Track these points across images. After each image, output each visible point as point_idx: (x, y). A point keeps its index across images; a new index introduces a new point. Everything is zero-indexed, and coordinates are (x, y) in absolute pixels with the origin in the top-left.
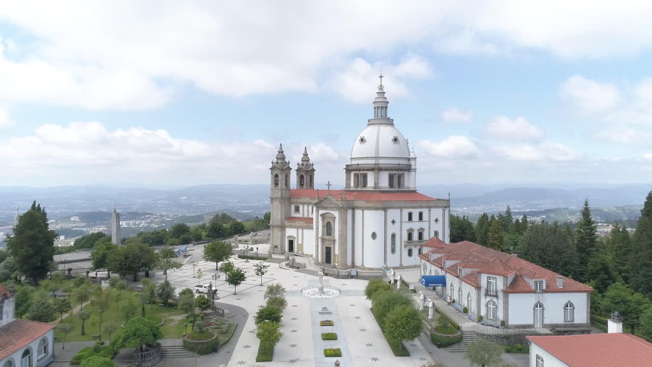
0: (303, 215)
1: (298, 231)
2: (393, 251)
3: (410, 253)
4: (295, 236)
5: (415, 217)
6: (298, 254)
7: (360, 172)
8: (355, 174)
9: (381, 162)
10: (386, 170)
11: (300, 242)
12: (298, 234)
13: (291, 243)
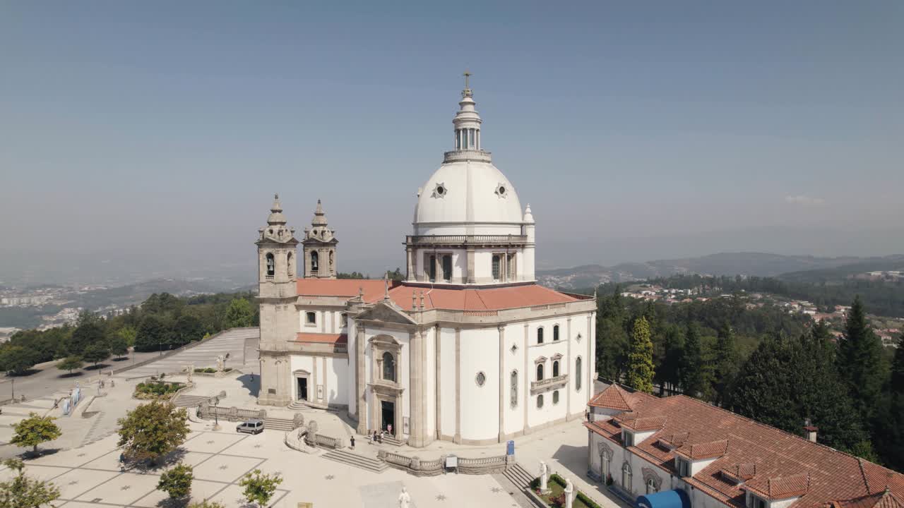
0: (323, 329)
1: (315, 362)
2: (514, 402)
3: (540, 402)
4: (310, 370)
5: (548, 335)
6: (316, 405)
7: (437, 250)
8: (426, 254)
9: (478, 231)
10: (489, 246)
11: (320, 382)
12: (315, 368)
13: (302, 383)
